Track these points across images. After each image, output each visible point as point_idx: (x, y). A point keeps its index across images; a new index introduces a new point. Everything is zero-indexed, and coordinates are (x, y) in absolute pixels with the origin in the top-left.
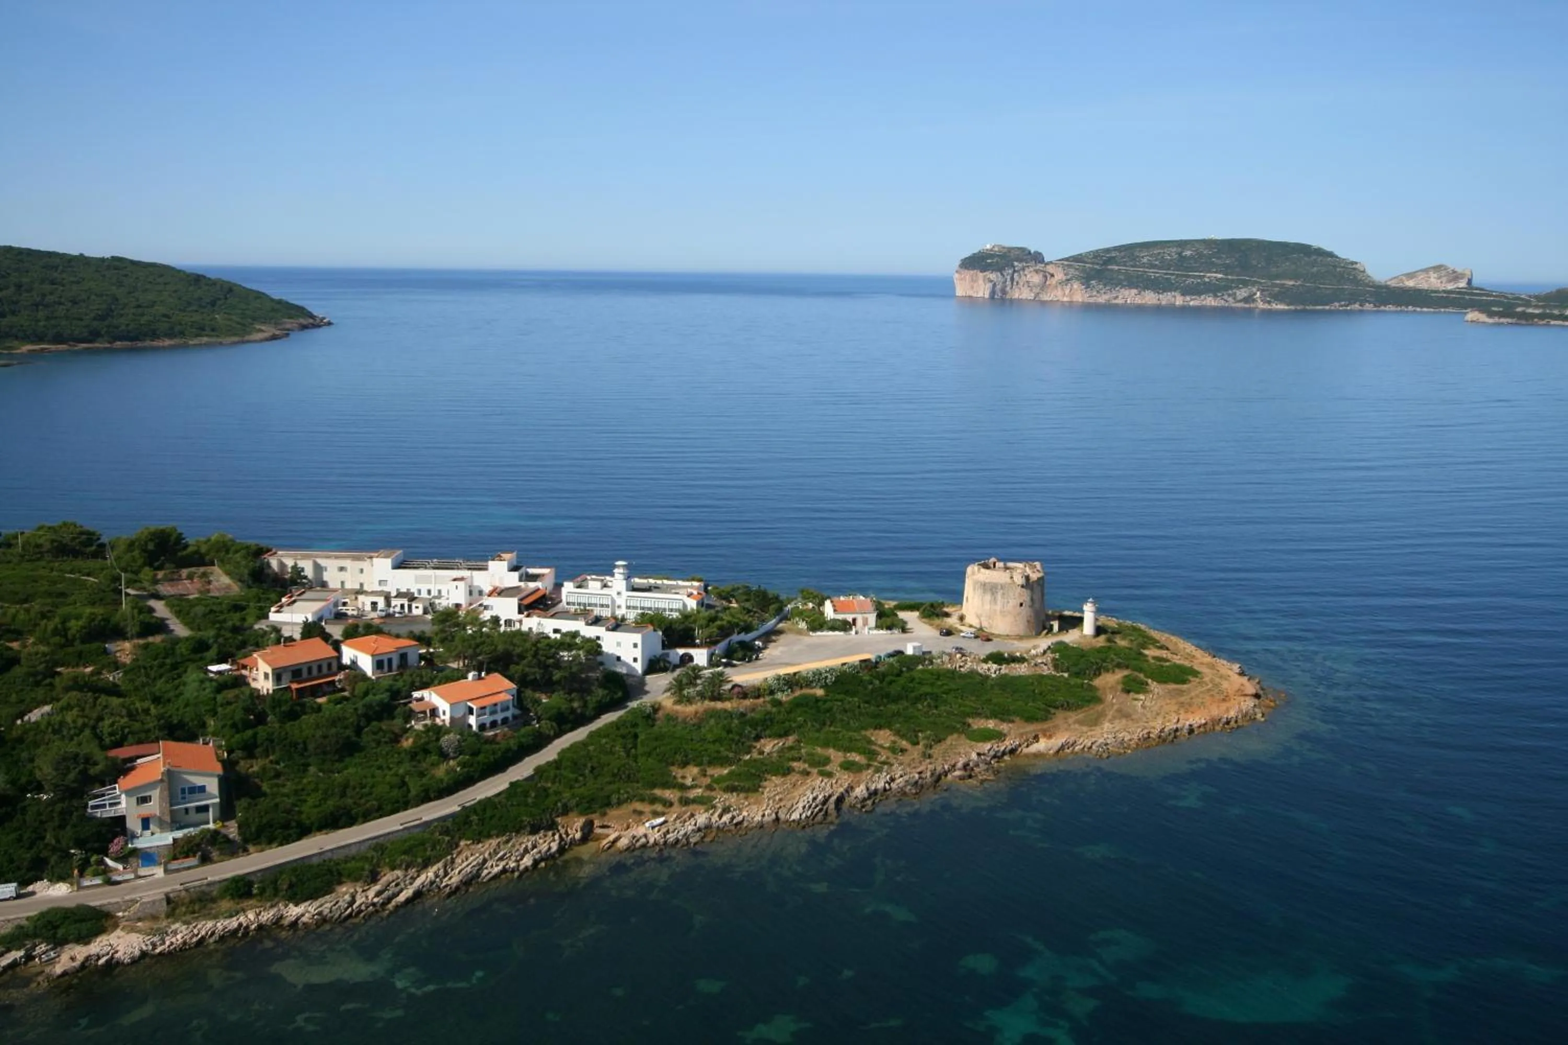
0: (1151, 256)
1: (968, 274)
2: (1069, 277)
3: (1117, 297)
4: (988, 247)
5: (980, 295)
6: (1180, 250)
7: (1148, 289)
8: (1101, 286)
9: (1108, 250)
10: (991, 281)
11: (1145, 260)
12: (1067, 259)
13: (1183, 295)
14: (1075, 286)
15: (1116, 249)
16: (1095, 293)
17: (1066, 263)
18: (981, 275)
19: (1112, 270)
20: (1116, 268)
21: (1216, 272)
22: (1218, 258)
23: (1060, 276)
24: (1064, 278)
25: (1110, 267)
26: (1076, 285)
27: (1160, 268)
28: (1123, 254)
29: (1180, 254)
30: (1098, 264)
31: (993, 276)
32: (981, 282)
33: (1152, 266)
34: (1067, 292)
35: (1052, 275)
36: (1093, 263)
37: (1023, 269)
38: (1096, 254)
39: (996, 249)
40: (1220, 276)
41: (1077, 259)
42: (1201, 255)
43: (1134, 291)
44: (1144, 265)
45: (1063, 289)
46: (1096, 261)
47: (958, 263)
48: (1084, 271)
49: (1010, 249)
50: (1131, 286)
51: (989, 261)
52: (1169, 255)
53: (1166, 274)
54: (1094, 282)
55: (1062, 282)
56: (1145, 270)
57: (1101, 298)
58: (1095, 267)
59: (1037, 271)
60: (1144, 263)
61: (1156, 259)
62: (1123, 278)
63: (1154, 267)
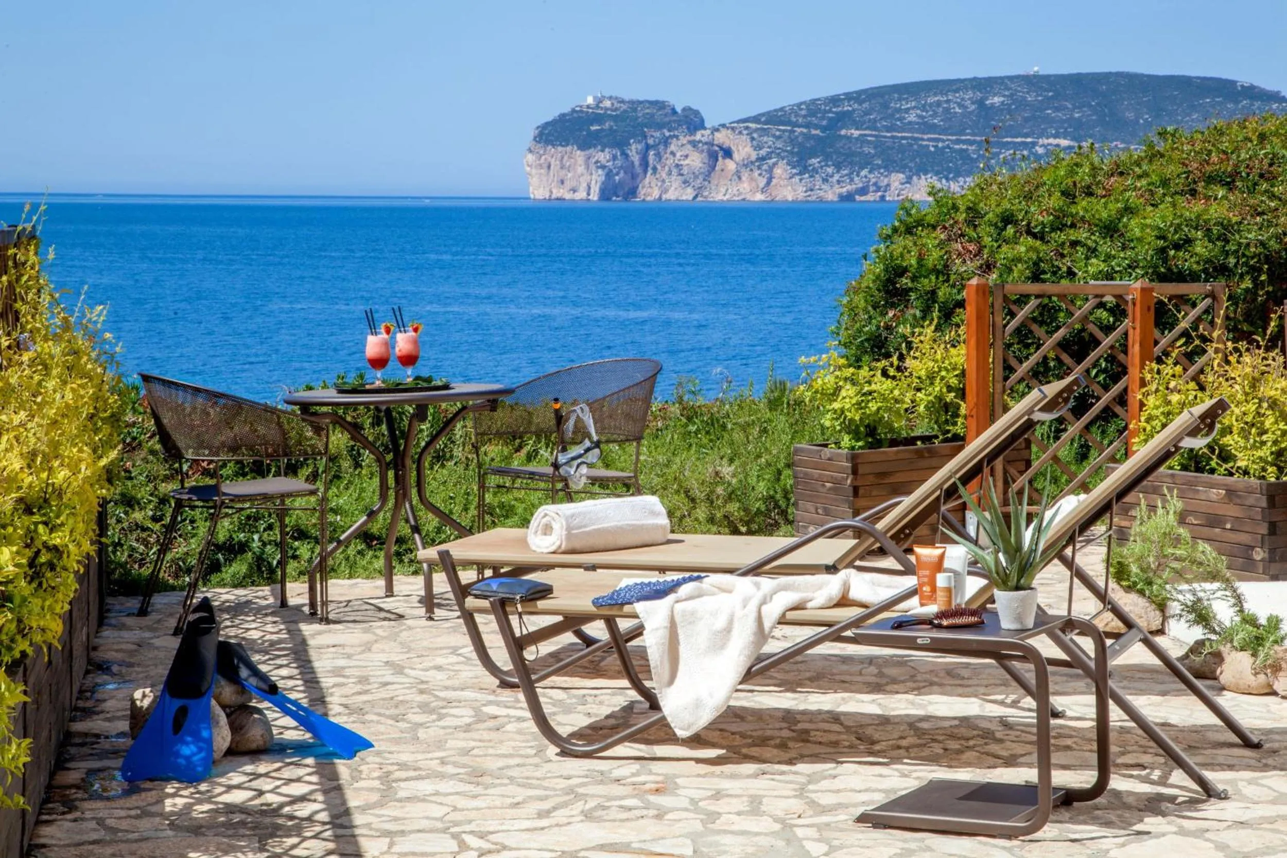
0: (924, 108)
1: (554, 154)
2: (763, 152)
3: (863, 191)
4: (590, 100)
5: (581, 195)
6: (979, 95)
7: (926, 174)
8: (830, 170)
9: (834, 100)
10: (603, 167)
11: (912, 117)
12: (755, 119)
14: (778, 171)
15: (850, 97)
16: (818, 183)
17: (753, 126)
18: (580, 155)
19: (849, 138)
20: (856, 133)
21: (1056, 136)
22: (1057, 109)
23: (743, 150)
24: (754, 157)
25: (843, 132)
26: (779, 168)
27: (944, 131)
28: (866, 105)
29: (981, 103)
30: (816, 127)
31: (603, 156)
32: (580, 168)
34: (762, 182)
35: (727, 153)
36: (808, 126)
37: (666, 142)
38: (813, 108)
39: (607, 104)
40: (1064, 143)
41: (773, 118)
42: (1022, 104)
43: (898, 177)
44: (909, 126)
45: (752, 179)
46: (814, 120)
47: (531, 133)
48: (792, 141)
49: (635, 105)
50: (890, 166)
51: (593, 128)
52: (960, 105)
53: (958, 142)
54: (814, 161)
55: (747, 165)
56: (916, 135)
57: (831, 194)
58: (814, 132)
59: (694, 144)
60: (910, 123)
61: (935, 115)
62: (872, 151)
63: (932, 128)
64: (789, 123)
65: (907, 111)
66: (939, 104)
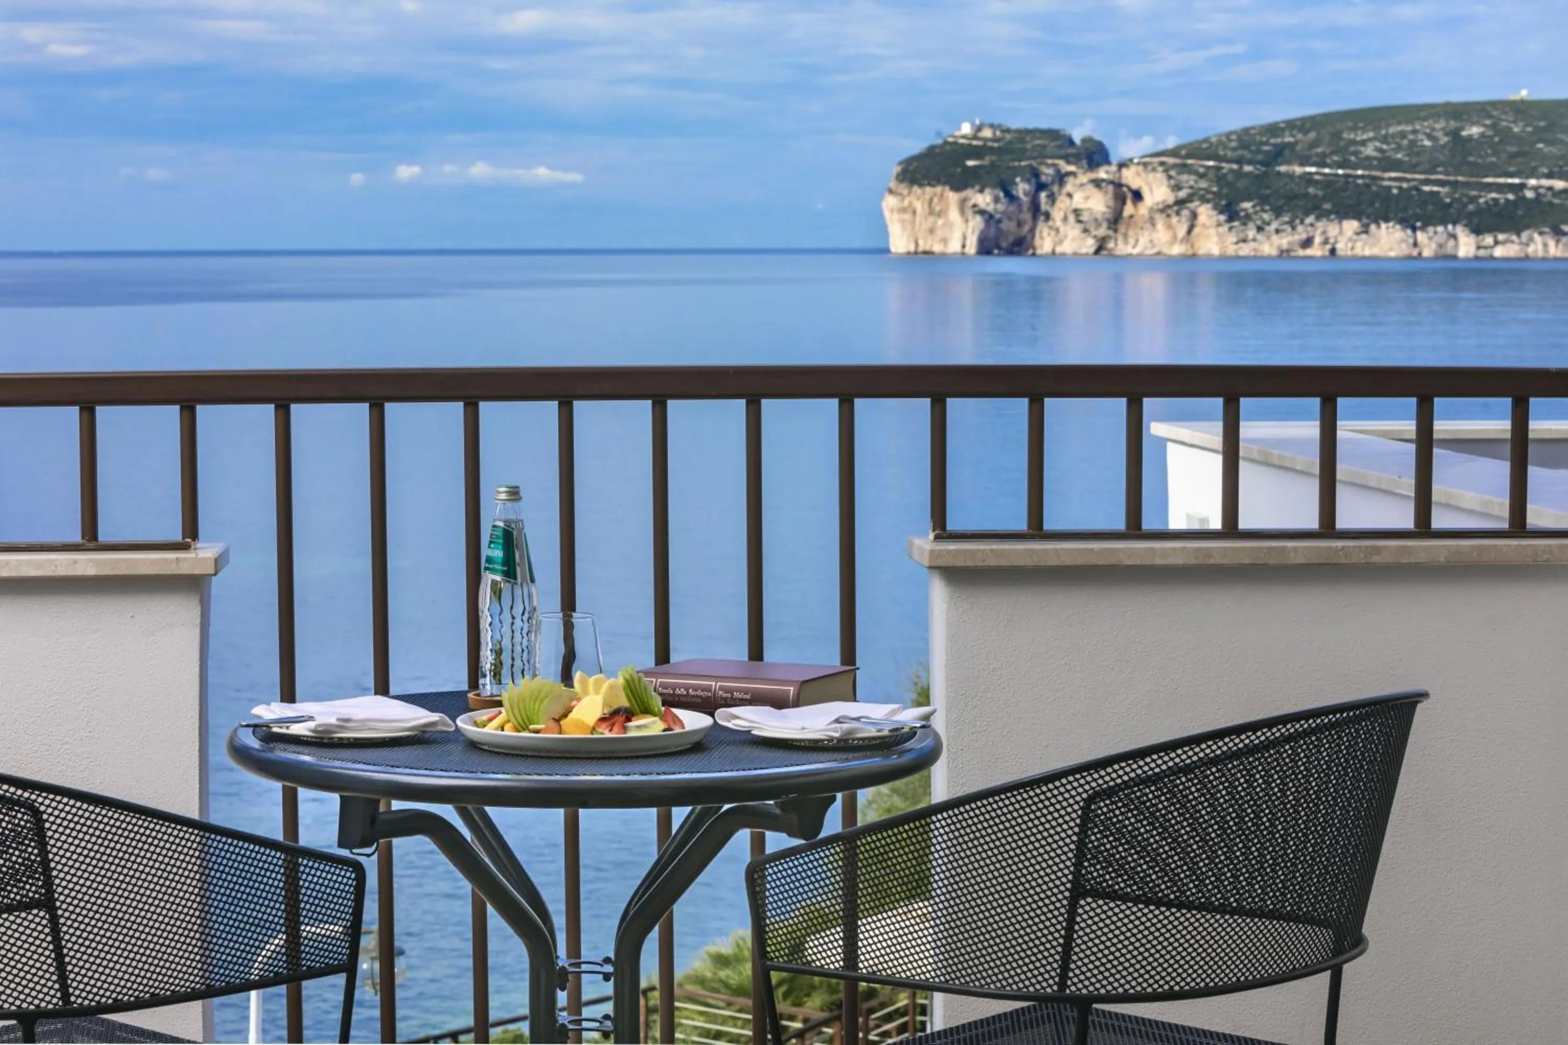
0: (1385, 140)
1: (919, 198)
2: (1182, 194)
3: (1307, 243)
4: (966, 129)
5: (954, 247)
6: (1453, 124)
7: (1387, 220)
8: (1266, 216)
9: (1273, 129)
10: (982, 212)
11: (1369, 151)
12: (1173, 152)
13: (1477, 231)
14: (1201, 217)
15: (1292, 125)
16: (1251, 233)
17: (1171, 161)
18: (953, 197)
19: (1291, 176)
20: (1298, 170)
21: (1550, 176)
22: (1549, 143)
23: (1157, 191)
24: (1171, 199)
25: (1283, 169)
26: (1206, 213)
27: (1412, 168)
28: (1312, 135)
29: (1455, 135)
30: (1250, 162)
31: (984, 199)
32: (954, 214)
33: (1388, 164)
34: (1182, 231)
35: (1137, 196)
36: (1240, 161)
37: (1061, 180)
38: (1245, 138)
39: (987, 133)
40: (1559, 184)
41: (1197, 150)
42: (1506, 136)
43: (1351, 226)
44: (1366, 162)
45: (1169, 227)
46: (1246, 154)
47: (894, 169)
48: (1219, 180)
49: (1024, 134)
50: (1342, 213)
51: (970, 163)
52: (1430, 137)
53: (1427, 182)
54: (1247, 205)
55: (1165, 209)
56: (1374, 173)
57: (1269, 246)
58: (1248, 168)
59: (1097, 183)
60: (1368, 158)
61: (1399, 148)
62: (1320, 193)
63: (1396, 165)
64: (1216, 157)
65: (1364, 143)
66: (1403, 135)
